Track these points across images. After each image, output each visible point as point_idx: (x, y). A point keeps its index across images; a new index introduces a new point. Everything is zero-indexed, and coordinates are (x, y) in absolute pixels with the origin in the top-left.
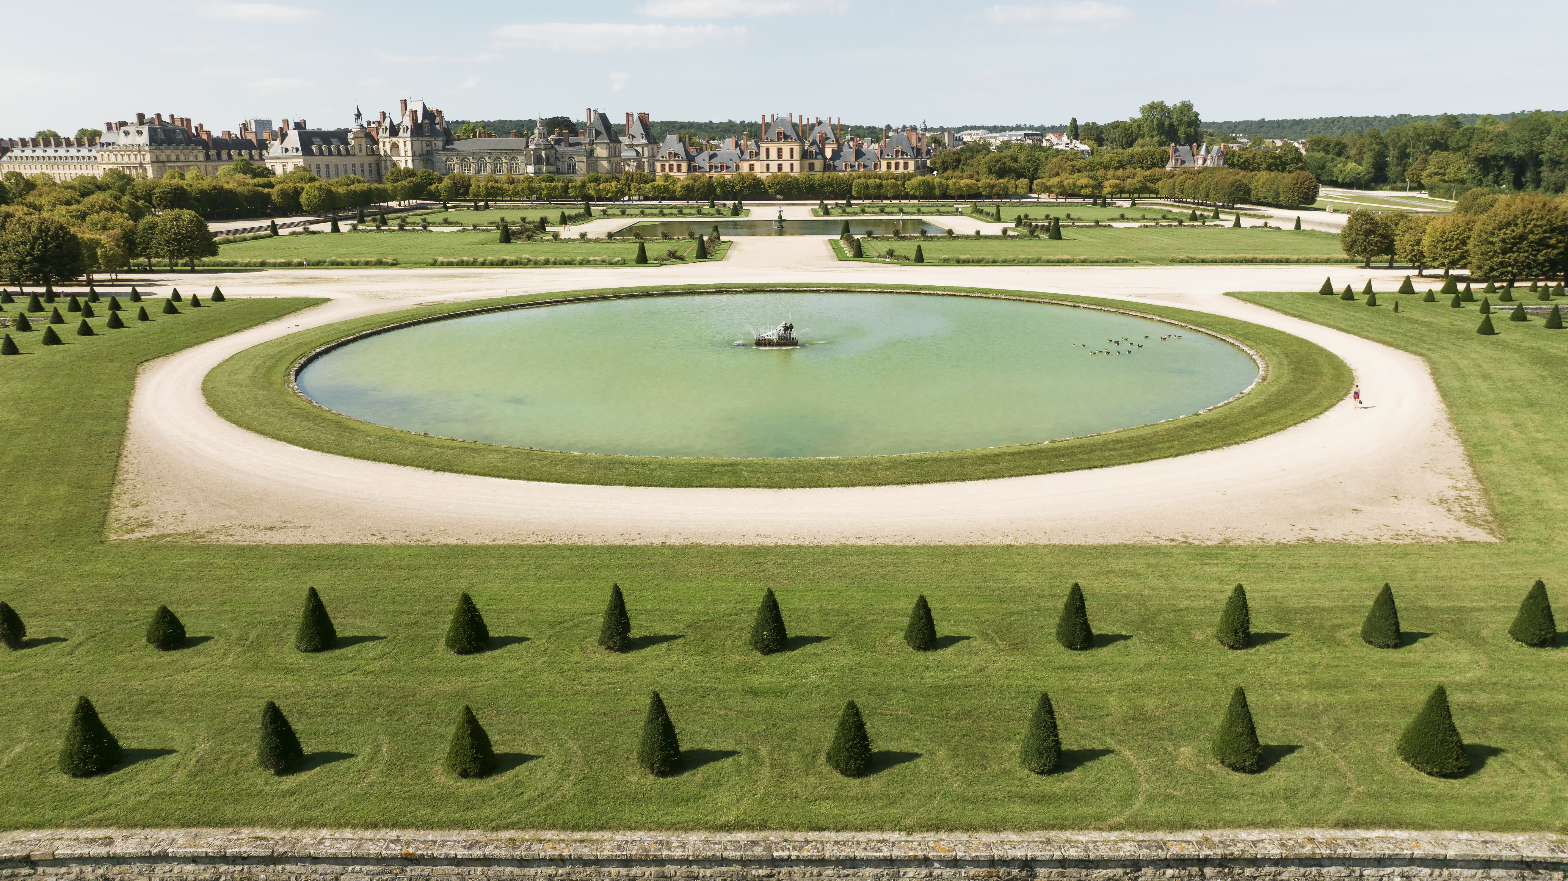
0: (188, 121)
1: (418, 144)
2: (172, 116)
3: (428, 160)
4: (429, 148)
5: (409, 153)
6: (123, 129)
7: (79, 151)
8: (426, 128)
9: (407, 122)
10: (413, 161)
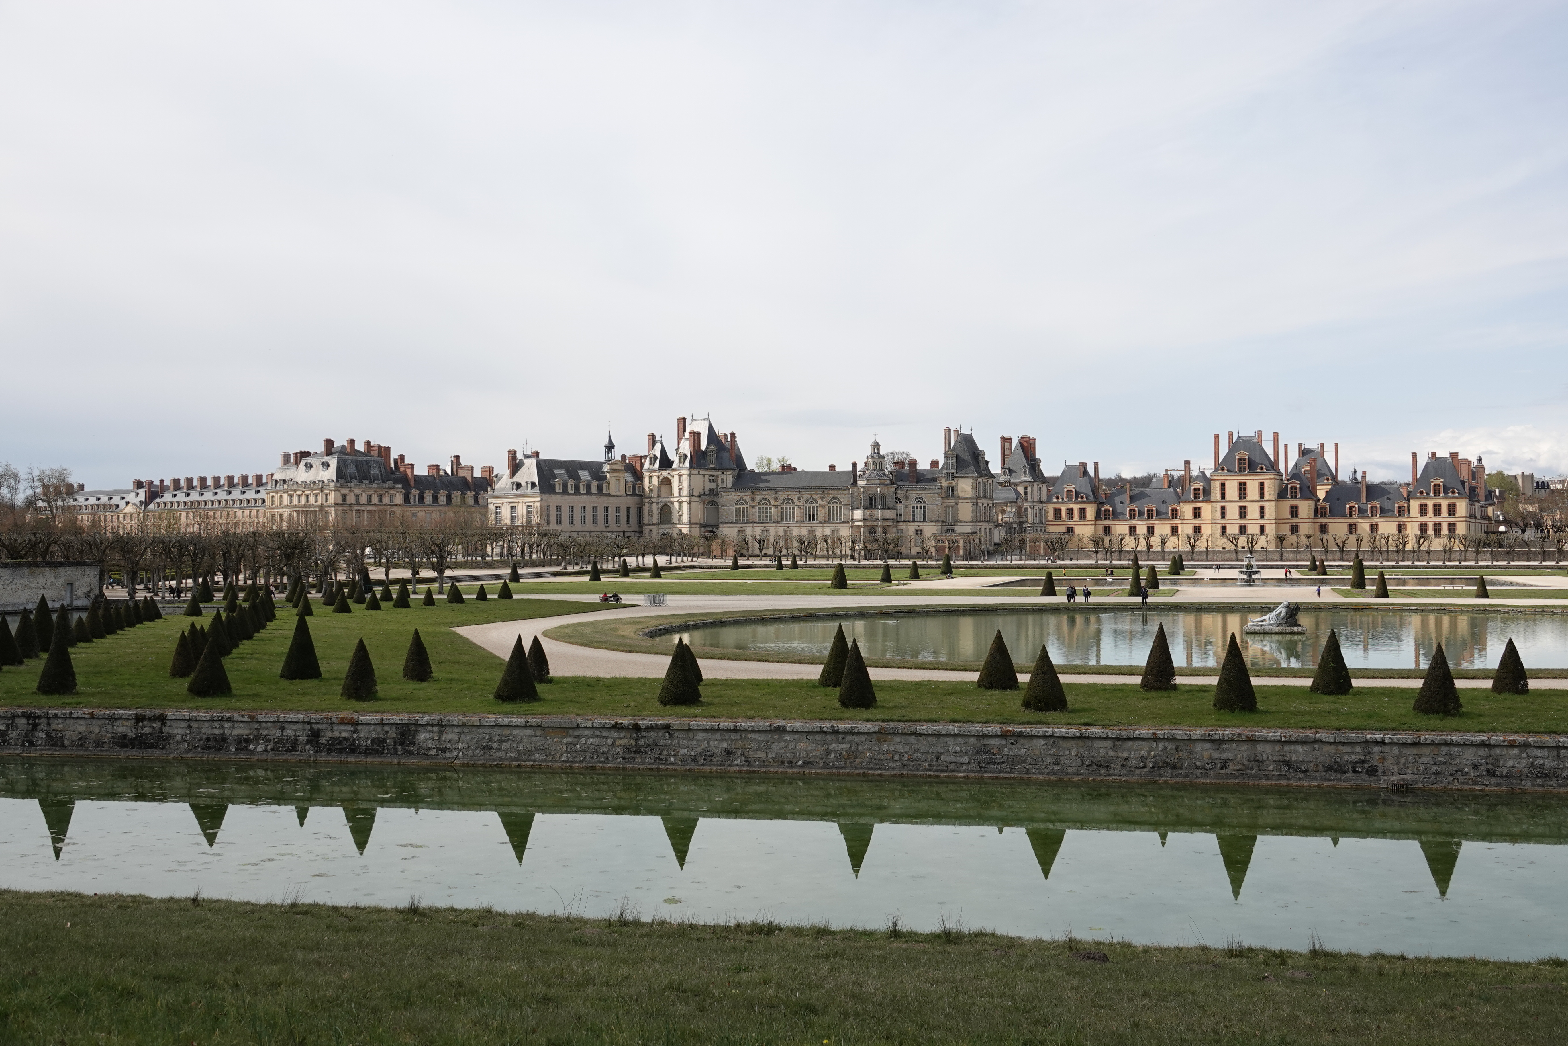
0: (388, 449)
1: (698, 480)
2: (368, 443)
3: (711, 502)
4: (713, 486)
5: (685, 492)
6: (304, 461)
7: (244, 492)
8: (712, 457)
9: (686, 447)
10: (690, 503)
